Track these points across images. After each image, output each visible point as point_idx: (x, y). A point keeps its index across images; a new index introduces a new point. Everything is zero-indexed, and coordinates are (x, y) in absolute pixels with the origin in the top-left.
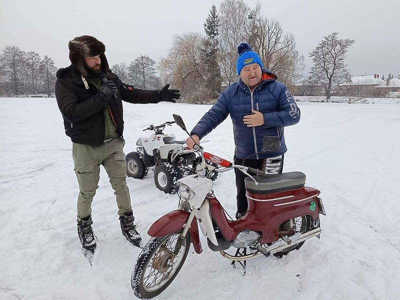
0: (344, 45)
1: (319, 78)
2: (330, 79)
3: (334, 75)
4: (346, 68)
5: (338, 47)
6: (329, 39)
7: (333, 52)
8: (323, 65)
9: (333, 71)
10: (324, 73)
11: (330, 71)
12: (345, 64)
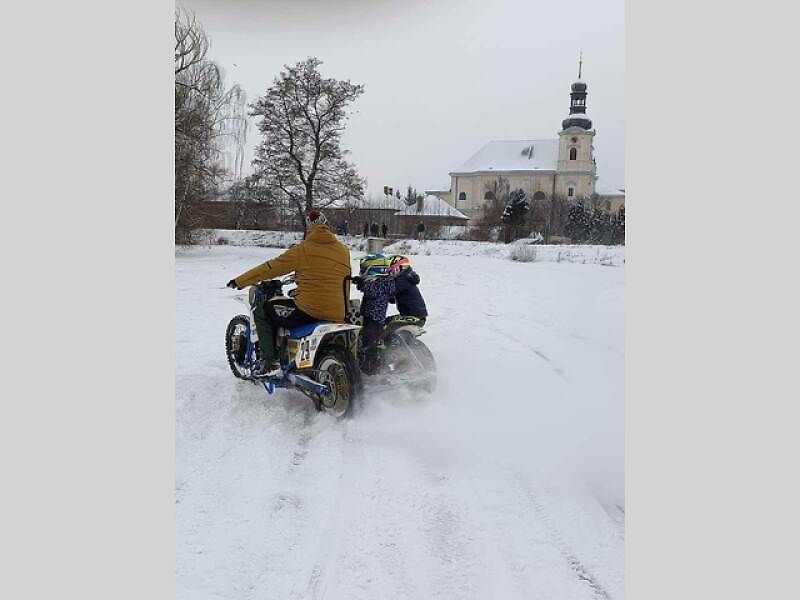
0: (339, 95)
1: (280, 178)
2: (309, 186)
3: (318, 175)
4: (346, 158)
5: (323, 99)
6: (299, 74)
7: (312, 111)
8: (286, 143)
9: (315, 164)
10: (291, 168)
11: (307, 163)
12: (342, 148)
